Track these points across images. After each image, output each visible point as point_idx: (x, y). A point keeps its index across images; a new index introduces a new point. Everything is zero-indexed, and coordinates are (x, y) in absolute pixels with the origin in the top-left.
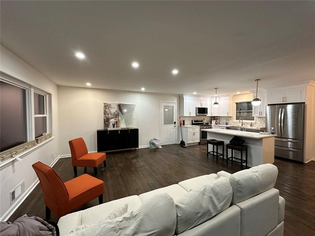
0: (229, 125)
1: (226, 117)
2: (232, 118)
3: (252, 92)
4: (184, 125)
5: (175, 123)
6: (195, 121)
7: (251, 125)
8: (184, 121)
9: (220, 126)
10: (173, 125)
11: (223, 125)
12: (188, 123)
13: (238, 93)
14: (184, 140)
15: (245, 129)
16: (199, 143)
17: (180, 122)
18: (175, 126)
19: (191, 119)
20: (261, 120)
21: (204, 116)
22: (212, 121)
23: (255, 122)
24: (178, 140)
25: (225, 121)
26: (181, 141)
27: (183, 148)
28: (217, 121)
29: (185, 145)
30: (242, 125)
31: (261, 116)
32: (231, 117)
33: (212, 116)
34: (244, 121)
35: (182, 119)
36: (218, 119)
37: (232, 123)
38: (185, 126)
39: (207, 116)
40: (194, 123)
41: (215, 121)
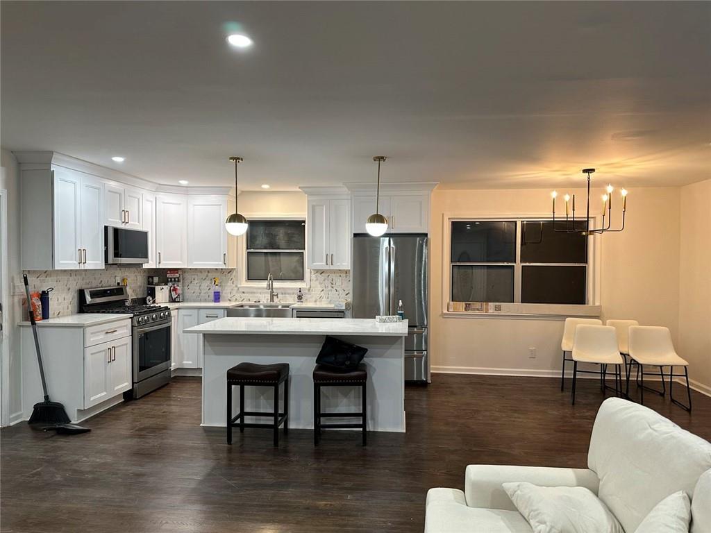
0: (224, 301)
1: (209, 271)
2: (234, 274)
3: (306, 190)
4: (45, 316)
6: (93, 295)
7: (300, 298)
8: (44, 297)
9: (199, 308)
11: (200, 301)
12: (62, 304)
13: (266, 187)
14: (56, 397)
15: (294, 312)
16: (129, 396)
17: (26, 302)
19: (75, 285)
21: (123, 269)
22: (158, 288)
23: (308, 287)
25: (207, 288)
27: (63, 442)
28: (175, 290)
29: (68, 421)
30: (272, 300)
32: (230, 271)
33: (161, 266)
34: (276, 284)
35: (37, 285)
36: (179, 281)
37: (234, 292)
38: (51, 321)
39: (146, 266)
40: (89, 299)
41: (166, 288)
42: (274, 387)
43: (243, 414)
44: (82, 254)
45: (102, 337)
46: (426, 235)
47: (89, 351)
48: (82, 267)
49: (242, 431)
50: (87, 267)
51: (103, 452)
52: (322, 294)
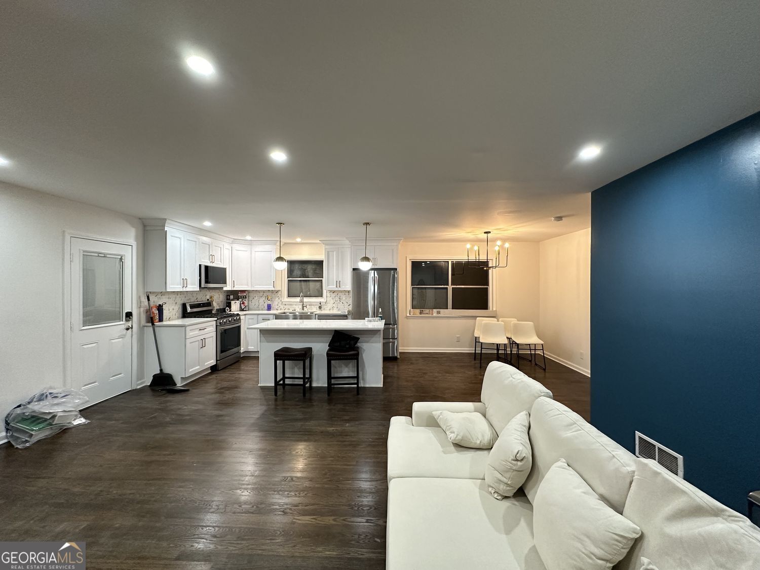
0: (274, 310)
1: (264, 291)
2: (280, 293)
3: (323, 242)
4: (161, 320)
5: (129, 315)
6: (192, 307)
7: (320, 308)
8: (160, 308)
9: (258, 314)
10: (123, 324)
11: (259, 310)
12: (171, 312)
13: (299, 240)
14: (167, 370)
15: (317, 316)
16: (214, 369)
17: (148, 311)
18: (127, 329)
19: (180, 301)
20: (335, 297)
21: (211, 291)
22: (233, 302)
23: (325, 301)
24: (141, 376)
25: (263, 302)
26: (155, 376)
27: (171, 398)
28: (243, 303)
29: (175, 384)
30: (303, 309)
31: (340, 289)
32: (277, 292)
33: (235, 289)
34: (306, 300)
35: (155, 301)
36: (246, 298)
37: (280, 305)
38: (164, 323)
39: (225, 289)
40: (189, 310)
41: (238, 302)
42: (302, 362)
43: (284, 378)
44: (185, 282)
45: (197, 332)
46: (396, 269)
47: (188, 341)
48: (185, 290)
49: (284, 388)
50: (187, 289)
51: (197, 402)
52: (334, 305)
